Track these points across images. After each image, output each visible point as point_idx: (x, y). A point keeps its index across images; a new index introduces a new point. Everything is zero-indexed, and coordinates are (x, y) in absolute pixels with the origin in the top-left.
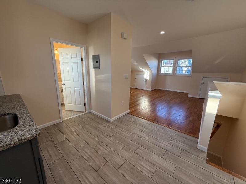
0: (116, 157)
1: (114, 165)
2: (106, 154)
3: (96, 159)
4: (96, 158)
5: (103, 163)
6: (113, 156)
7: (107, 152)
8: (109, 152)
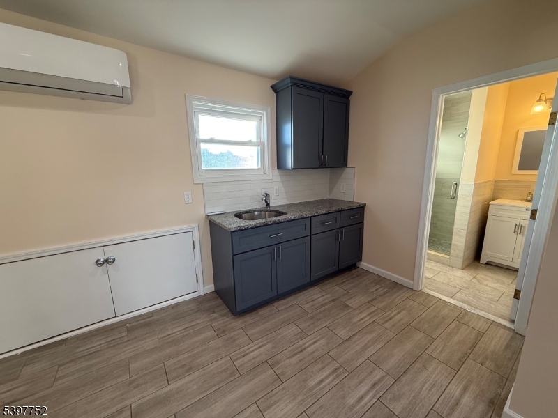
0: (290, 406)
1: (271, 397)
2: (305, 380)
3: (294, 360)
4: (299, 359)
5: (282, 372)
6: (295, 398)
7: (312, 383)
8: (310, 390)
